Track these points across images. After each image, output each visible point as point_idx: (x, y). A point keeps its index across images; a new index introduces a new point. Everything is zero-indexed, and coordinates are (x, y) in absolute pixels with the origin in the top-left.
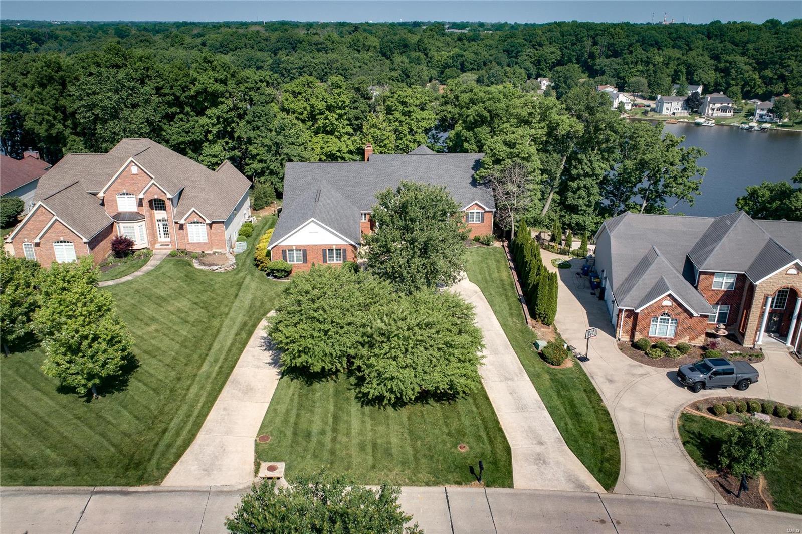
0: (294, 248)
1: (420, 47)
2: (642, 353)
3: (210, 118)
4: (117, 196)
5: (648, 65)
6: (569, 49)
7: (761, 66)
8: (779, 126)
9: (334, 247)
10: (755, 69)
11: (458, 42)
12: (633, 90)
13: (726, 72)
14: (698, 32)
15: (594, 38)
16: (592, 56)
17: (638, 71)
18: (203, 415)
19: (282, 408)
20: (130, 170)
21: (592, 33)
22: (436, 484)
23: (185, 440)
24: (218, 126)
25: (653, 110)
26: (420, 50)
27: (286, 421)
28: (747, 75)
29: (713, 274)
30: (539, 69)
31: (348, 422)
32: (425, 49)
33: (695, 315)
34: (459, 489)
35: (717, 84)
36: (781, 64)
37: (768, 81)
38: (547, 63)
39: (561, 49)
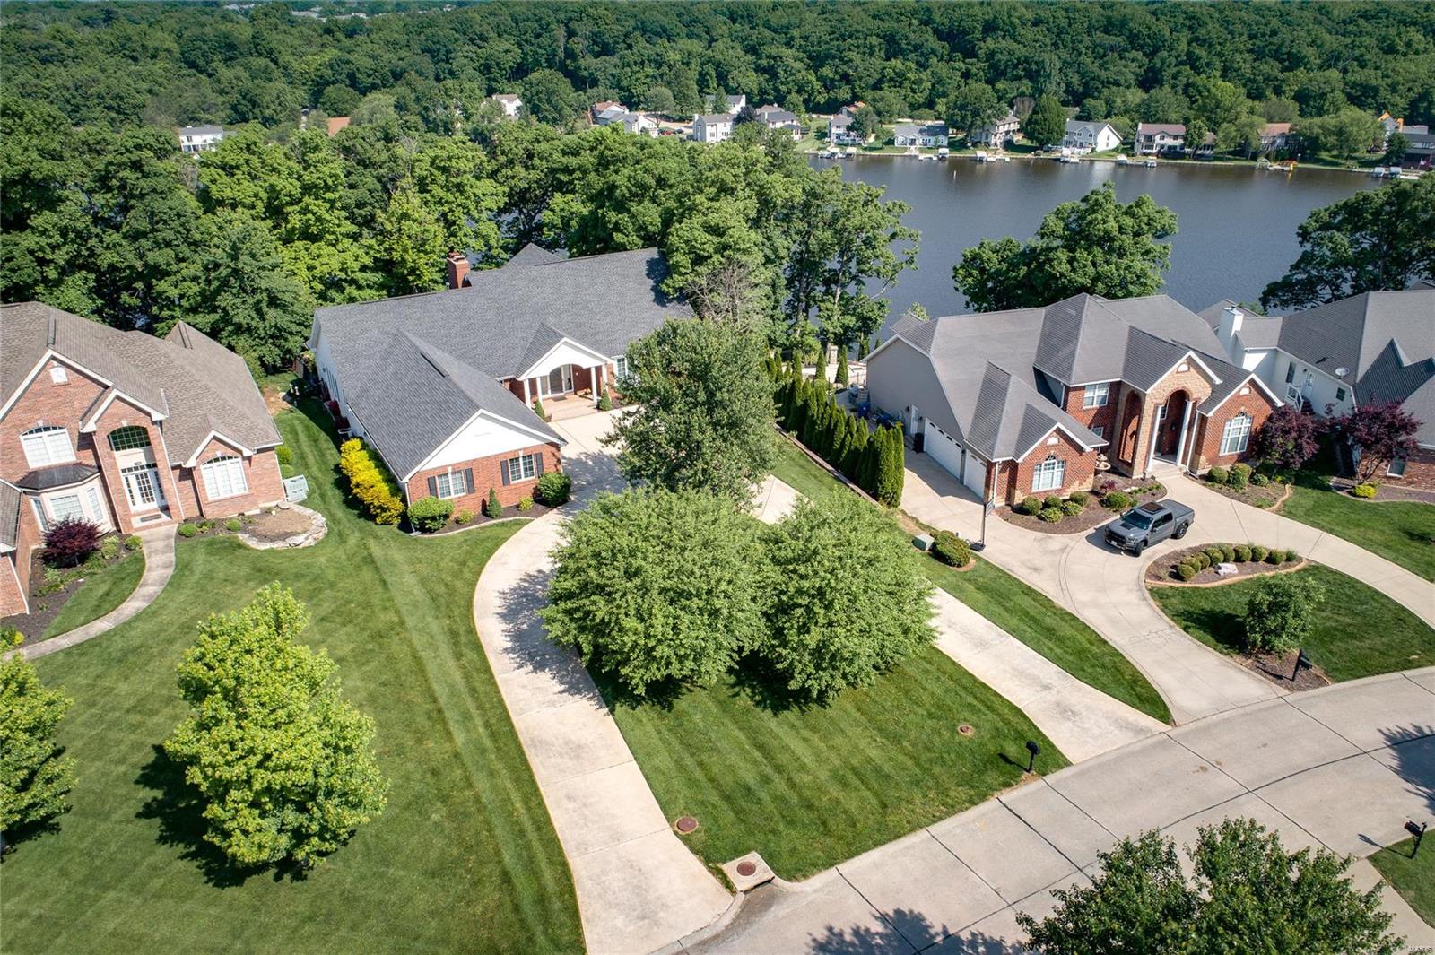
0: (450, 470)
1: (257, 46)
2: (1033, 518)
3: (44, 233)
4: (22, 438)
5: (661, 66)
6: (532, 45)
7: (816, 62)
8: (865, 149)
9: (521, 454)
10: (808, 68)
11: (326, 36)
12: (653, 108)
13: (770, 72)
14: (716, 13)
15: (566, 25)
16: (570, 54)
17: (647, 76)
18: (543, 823)
19: (663, 761)
20: (48, 377)
21: (562, 16)
22: (983, 797)
23: (557, 880)
24: (65, 249)
25: (691, 137)
26: (260, 55)
27: (692, 782)
28: (799, 76)
29: (1083, 388)
30: (489, 79)
31: (786, 748)
32: (271, 52)
33: (1088, 449)
34: (1015, 793)
35: (762, 92)
36: (841, 59)
37: (828, 85)
38: (501, 69)
39: (520, 45)
